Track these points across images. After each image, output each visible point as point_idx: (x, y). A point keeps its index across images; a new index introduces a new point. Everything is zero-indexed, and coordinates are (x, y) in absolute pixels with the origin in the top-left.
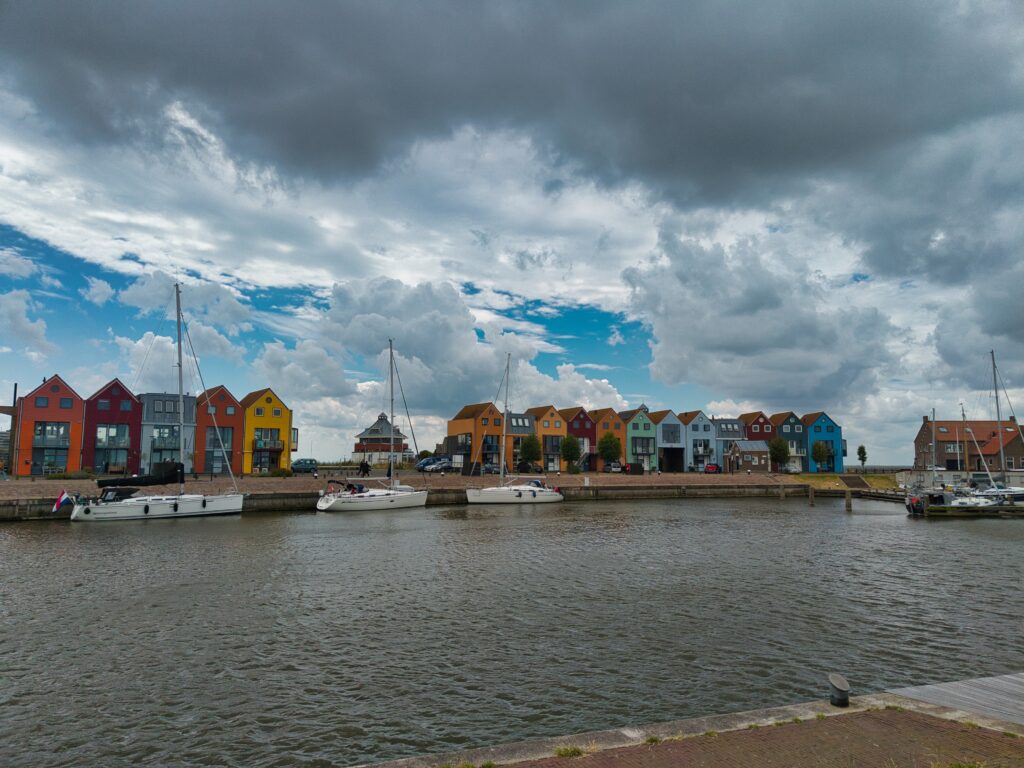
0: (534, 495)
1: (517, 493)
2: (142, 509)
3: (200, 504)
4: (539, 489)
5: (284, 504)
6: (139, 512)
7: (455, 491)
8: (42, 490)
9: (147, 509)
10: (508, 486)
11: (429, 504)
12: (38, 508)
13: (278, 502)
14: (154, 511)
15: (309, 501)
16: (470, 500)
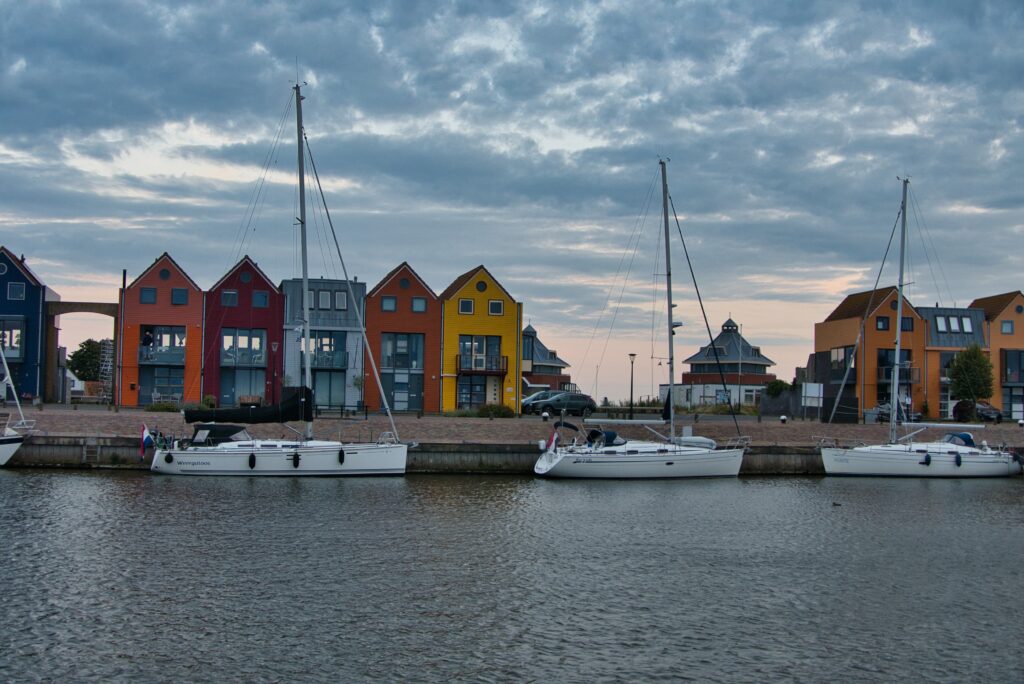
0: (958, 462)
1: (922, 457)
2: (246, 459)
3: (336, 456)
4: (967, 449)
5: (481, 463)
6: (241, 464)
7: (800, 452)
8: (121, 424)
9: (252, 461)
10: (904, 442)
11: (747, 473)
12: (111, 451)
13: (470, 459)
14: (264, 464)
15: (524, 458)
16: (828, 469)
